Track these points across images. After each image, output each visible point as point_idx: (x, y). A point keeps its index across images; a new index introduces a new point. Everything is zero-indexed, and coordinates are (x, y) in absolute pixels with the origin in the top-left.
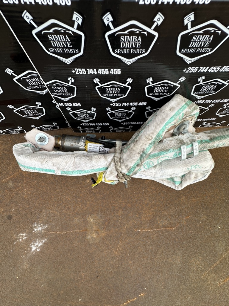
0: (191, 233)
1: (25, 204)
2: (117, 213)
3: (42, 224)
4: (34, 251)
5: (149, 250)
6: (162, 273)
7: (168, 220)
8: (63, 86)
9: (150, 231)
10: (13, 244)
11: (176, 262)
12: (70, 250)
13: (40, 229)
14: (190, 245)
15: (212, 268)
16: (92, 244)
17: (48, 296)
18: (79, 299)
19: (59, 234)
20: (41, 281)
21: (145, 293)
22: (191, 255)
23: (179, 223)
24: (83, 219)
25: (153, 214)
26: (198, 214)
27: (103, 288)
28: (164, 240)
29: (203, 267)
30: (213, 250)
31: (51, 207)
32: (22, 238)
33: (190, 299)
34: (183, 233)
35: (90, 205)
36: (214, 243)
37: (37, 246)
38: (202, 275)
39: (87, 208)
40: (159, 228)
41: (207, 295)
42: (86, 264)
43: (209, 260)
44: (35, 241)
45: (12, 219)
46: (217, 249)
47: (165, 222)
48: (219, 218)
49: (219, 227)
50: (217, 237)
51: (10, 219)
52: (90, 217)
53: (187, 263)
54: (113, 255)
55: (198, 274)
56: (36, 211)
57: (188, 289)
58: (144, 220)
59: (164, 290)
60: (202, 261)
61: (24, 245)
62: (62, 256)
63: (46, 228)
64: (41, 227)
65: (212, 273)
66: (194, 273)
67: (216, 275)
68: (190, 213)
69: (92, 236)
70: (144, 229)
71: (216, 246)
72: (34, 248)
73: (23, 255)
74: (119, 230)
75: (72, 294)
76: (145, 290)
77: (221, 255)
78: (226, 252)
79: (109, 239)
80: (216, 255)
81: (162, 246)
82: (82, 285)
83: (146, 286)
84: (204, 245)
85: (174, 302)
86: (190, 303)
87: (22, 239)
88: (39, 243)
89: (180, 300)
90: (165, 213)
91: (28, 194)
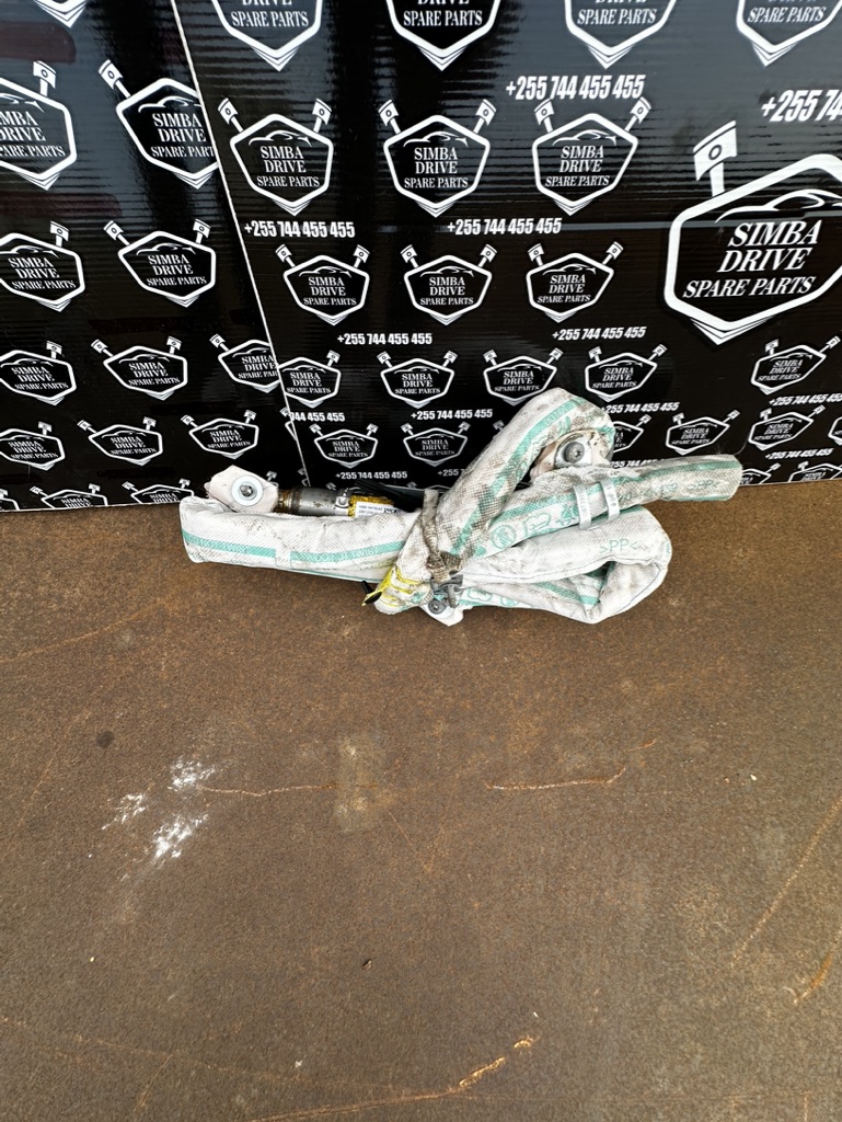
0: (668, 798)
1: (159, 697)
2: (431, 729)
3: (198, 764)
4: (163, 857)
5: (536, 859)
6: (588, 952)
7: (590, 754)
8: (314, 372)
9: (535, 791)
10: (100, 831)
11: (632, 904)
12: (279, 857)
13: (191, 779)
14: (671, 841)
15: (758, 930)
16: (352, 834)
17: (187, 1044)
18: (295, 1060)
19: (249, 797)
20: (169, 978)
21: (534, 1036)
22: (679, 876)
23: (624, 763)
24: (325, 749)
25: (540, 733)
26: (680, 731)
27: (385, 1010)
28: (582, 823)
29: (727, 925)
30: (749, 860)
31: (232, 709)
32: (132, 811)
33: (702, 1062)
34: (641, 798)
35: (350, 703)
36: (746, 834)
37: (175, 839)
38: (729, 958)
39: (342, 713)
40: (562, 781)
41: (761, 1047)
42: (326, 911)
43: (744, 898)
44: (171, 821)
45: (111, 746)
46: (762, 856)
47: (578, 760)
48: (747, 748)
49: (754, 778)
50: (752, 812)
51: (105, 747)
52: (347, 741)
53: (671, 910)
54: (419, 878)
55: (714, 956)
56: (187, 719)
57: (688, 1017)
58: (516, 753)
59: (604, 1021)
60: (718, 901)
61: (133, 835)
62: (249, 877)
63: (212, 775)
64: (194, 771)
65: (762, 951)
66: (699, 948)
67: (779, 957)
68: (655, 730)
69: (353, 807)
70: (517, 785)
71: (755, 843)
72: (163, 846)
73: (125, 871)
74: (437, 785)
75: (272, 1035)
76: (535, 1025)
77: (781, 877)
78: (792, 865)
79: (406, 816)
80: (763, 879)
81: (577, 845)
82: (311, 998)
83: (536, 1007)
84: (716, 842)
85: (645, 1075)
86: (704, 1082)
87: (131, 815)
88: (182, 829)
89: (664, 1068)
90: (578, 730)
91: (171, 668)
